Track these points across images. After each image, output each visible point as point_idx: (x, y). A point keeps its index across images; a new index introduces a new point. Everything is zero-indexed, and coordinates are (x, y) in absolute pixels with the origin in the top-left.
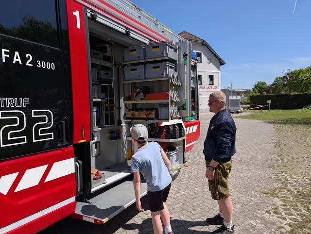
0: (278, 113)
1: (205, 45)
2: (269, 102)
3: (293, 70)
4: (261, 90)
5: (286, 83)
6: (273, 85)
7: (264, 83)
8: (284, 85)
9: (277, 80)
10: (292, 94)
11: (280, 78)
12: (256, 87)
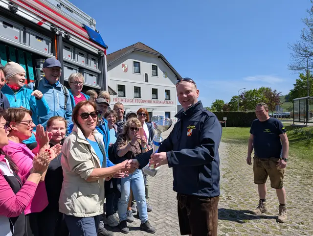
0: (233, 131)
1: (160, 57)
2: (225, 119)
3: (248, 90)
4: (219, 108)
5: (242, 102)
6: (230, 103)
7: (222, 102)
8: (240, 104)
9: (234, 98)
10: (247, 112)
11: (236, 97)
12: (214, 105)
